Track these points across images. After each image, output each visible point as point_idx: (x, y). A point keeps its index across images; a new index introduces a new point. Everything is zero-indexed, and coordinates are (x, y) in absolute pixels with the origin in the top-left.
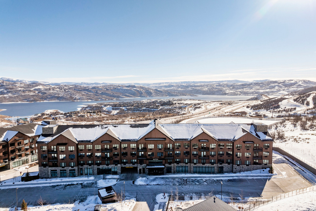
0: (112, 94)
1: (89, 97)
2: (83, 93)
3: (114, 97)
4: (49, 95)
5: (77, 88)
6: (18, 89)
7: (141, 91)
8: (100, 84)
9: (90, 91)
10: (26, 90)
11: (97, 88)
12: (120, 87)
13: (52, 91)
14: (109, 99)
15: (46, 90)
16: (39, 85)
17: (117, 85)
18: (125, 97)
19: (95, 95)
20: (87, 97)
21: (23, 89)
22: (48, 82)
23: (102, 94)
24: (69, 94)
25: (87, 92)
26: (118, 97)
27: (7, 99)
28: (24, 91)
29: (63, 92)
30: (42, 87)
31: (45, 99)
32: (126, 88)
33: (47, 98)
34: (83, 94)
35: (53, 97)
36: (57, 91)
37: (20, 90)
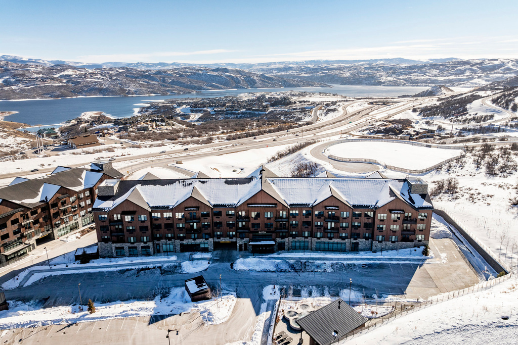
0: (189, 83)
1: (152, 88)
2: (141, 82)
3: (193, 88)
4: (86, 86)
5: (131, 74)
6: (33, 77)
7: (237, 78)
8: (168, 65)
9: (153, 79)
10: (47, 78)
11: (164, 72)
12: (202, 70)
13: (89, 79)
14: (184, 93)
15: (80, 77)
16: (67, 69)
17: (197, 67)
18: (210, 88)
19: (162, 85)
20: (149, 88)
21: (41, 76)
22: (81, 63)
23: (173, 83)
24: (119, 83)
25: (147, 81)
26: (200, 88)
27: (17, 94)
28: (43, 80)
29: (107, 80)
30: (73, 73)
31: (80, 93)
32: (212, 73)
33: (83, 90)
34: (141, 84)
35: (92, 89)
36: (98, 79)
37: (37, 78)
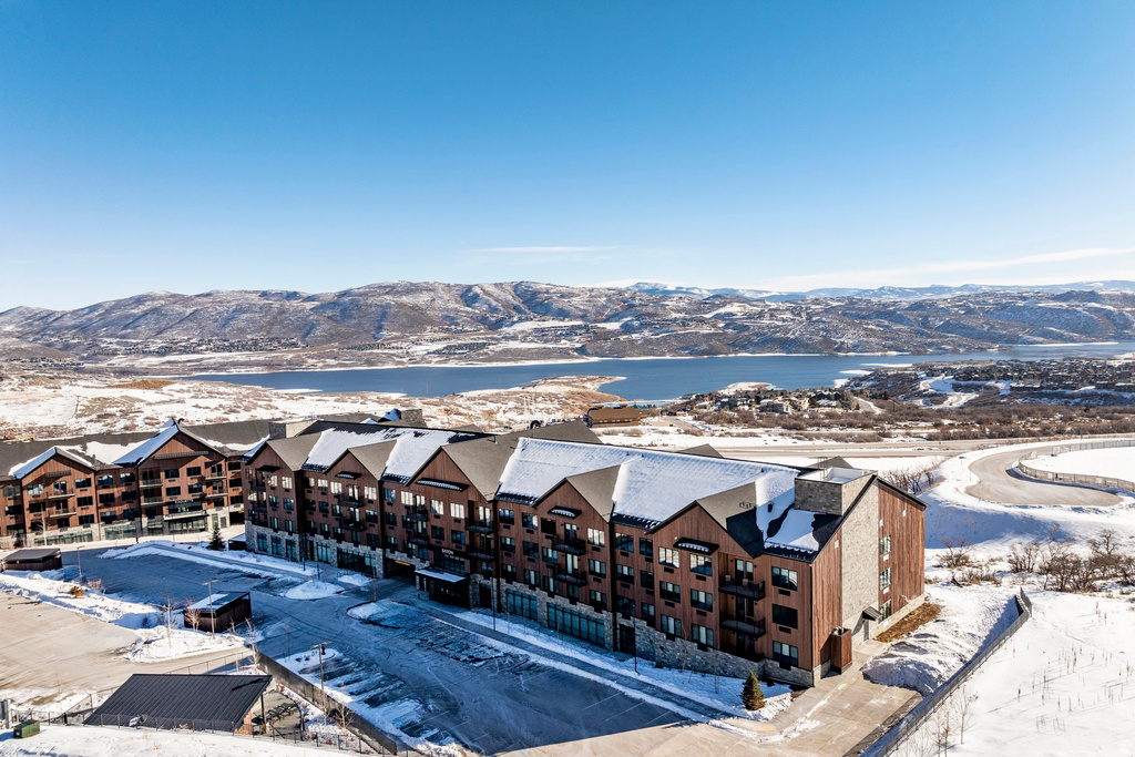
0: (986, 327)
1: (893, 339)
2: (870, 327)
3: (994, 339)
4: (757, 334)
5: (855, 310)
6: (669, 317)
7: (1121, 314)
8: (949, 290)
9: (900, 320)
10: (692, 320)
11: (930, 305)
12: (1025, 298)
13: (766, 321)
14: (969, 350)
15: (750, 317)
16: (730, 303)
17: (1015, 293)
18: (1041, 339)
19: (917, 332)
20: (885, 339)
21: (683, 315)
22: (767, 292)
23: (947, 327)
24: (822, 329)
25: (886, 323)
26: (1013, 340)
27: (638, 347)
28: (684, 323)
29: (802, 322)
30: (739, 309)
31: (744, 348)
32: (1052, 304)
33: (750, 343)
34: (871, 329)
35: (767, 341)
36: (784, 321)
37: (676, 319)
